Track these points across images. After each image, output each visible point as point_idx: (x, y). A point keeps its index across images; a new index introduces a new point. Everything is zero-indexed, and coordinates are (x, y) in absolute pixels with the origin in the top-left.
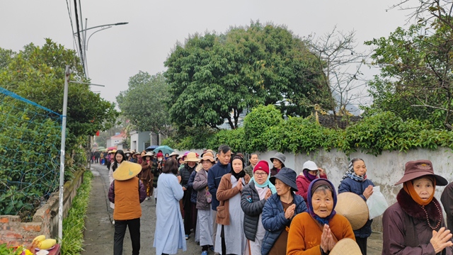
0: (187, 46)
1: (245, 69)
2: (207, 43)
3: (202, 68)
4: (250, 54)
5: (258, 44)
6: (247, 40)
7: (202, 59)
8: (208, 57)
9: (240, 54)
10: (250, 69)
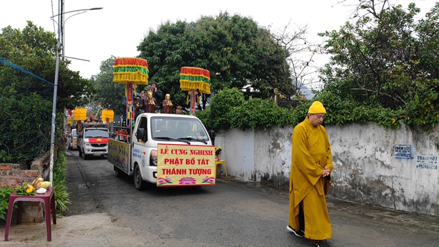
0: (159, 32)
1: (213, 55)
2: (178, 30)
3: (173, 52)
4: (218, 41)
5: (226, 32)
6: (215, 28)
7: (173, 44)
8: (179, 43)
9: (209, 41)
10: (218, 55)
